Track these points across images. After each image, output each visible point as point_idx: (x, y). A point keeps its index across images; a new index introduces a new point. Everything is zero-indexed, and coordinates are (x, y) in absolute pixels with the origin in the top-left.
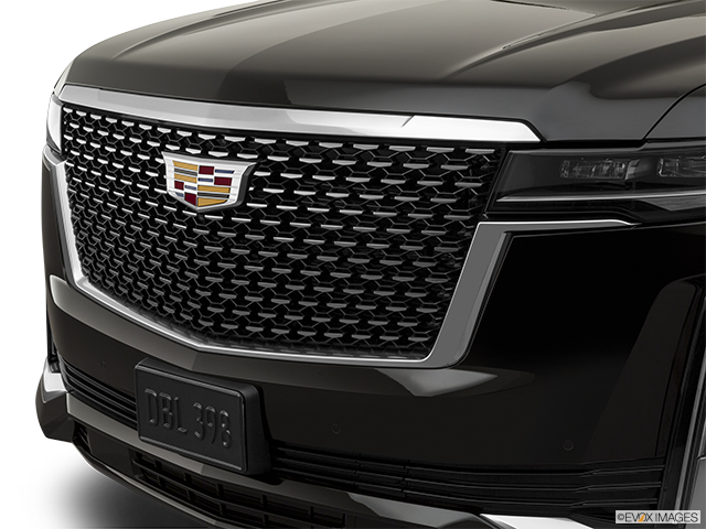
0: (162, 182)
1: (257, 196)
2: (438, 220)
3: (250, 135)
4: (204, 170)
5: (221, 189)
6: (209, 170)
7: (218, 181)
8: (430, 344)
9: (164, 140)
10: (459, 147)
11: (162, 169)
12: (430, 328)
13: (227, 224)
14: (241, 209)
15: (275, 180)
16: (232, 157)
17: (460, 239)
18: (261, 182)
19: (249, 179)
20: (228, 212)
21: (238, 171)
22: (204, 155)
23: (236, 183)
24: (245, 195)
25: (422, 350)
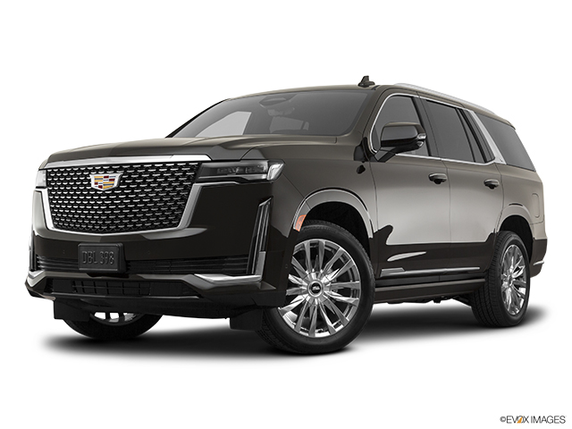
0: (90, 185)
1: (124, 183)
2: (181, 185)
3: (121, 165)
4: (105, 177)
5: (112, 182)
6: (107, 177)
7: (110, 180)
8: (178, 223)
9: (90, 171)
10: (187, 163)
11: (90, 180)
12: (178, 218)
13: (113, 194)
14: (118, 188)
15: (129, 178)
16: (115, 172)
17: (188, 189)
18: (125, 179)
19: (121, 178)
20: (113, 190)
21: (117, 176)
22: (105, 173)
23: (117, 180)
24: (119, 184)
25: (176, 225)
